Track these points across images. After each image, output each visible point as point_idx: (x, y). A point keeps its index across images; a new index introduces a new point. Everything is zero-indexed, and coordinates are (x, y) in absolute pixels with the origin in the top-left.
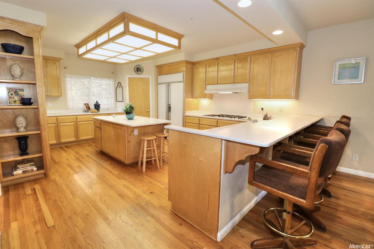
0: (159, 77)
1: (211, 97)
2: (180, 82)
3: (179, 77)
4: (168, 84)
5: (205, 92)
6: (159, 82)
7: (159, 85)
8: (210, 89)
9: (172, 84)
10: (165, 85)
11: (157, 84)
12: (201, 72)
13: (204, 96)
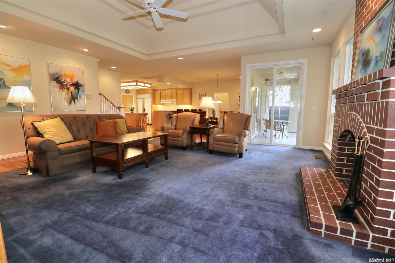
0: (138, 95)
1: (163, 104)
2: (149, 98)
3: (149, 96)
4: (143, 99)
5: (161, 102)
6: (138, 98)
7: (138, 99)
8: (163, 101)
9: (145, 99)
10: (141, 99)
11: (137, 98)
12: (158, 94)
13: (160, 104)
